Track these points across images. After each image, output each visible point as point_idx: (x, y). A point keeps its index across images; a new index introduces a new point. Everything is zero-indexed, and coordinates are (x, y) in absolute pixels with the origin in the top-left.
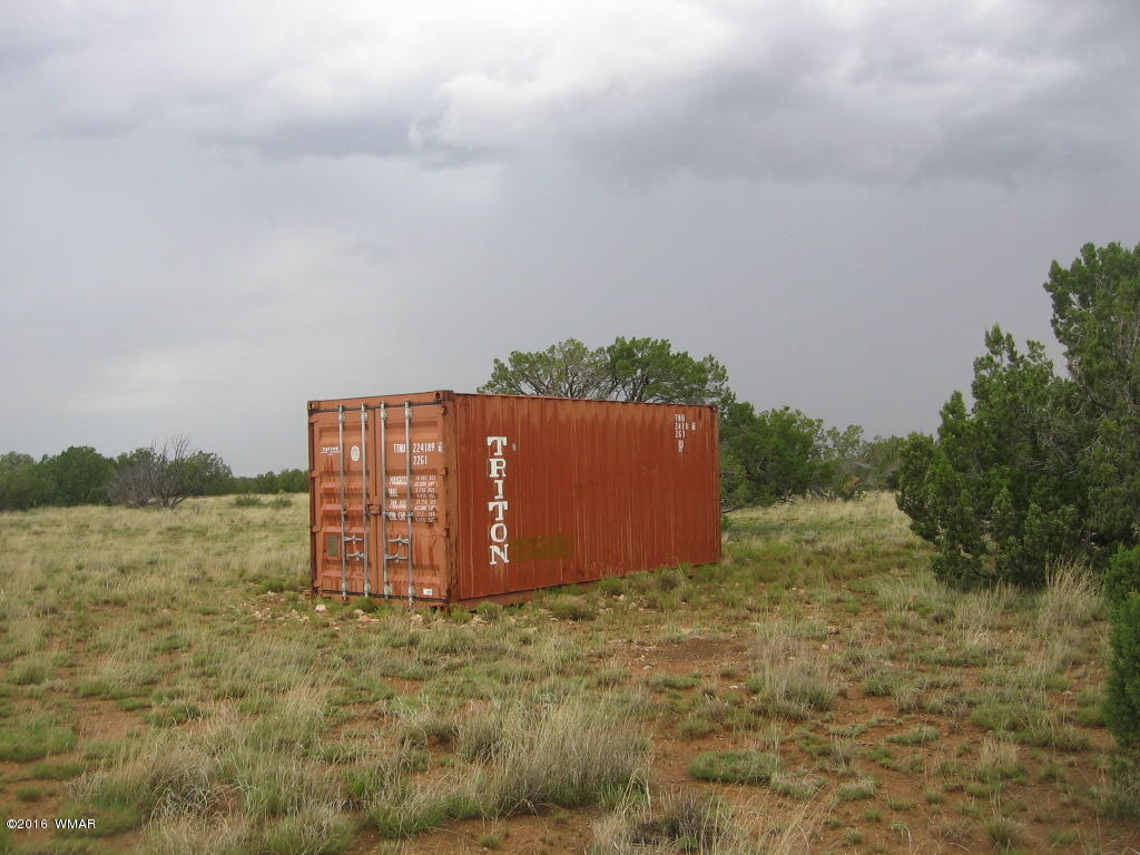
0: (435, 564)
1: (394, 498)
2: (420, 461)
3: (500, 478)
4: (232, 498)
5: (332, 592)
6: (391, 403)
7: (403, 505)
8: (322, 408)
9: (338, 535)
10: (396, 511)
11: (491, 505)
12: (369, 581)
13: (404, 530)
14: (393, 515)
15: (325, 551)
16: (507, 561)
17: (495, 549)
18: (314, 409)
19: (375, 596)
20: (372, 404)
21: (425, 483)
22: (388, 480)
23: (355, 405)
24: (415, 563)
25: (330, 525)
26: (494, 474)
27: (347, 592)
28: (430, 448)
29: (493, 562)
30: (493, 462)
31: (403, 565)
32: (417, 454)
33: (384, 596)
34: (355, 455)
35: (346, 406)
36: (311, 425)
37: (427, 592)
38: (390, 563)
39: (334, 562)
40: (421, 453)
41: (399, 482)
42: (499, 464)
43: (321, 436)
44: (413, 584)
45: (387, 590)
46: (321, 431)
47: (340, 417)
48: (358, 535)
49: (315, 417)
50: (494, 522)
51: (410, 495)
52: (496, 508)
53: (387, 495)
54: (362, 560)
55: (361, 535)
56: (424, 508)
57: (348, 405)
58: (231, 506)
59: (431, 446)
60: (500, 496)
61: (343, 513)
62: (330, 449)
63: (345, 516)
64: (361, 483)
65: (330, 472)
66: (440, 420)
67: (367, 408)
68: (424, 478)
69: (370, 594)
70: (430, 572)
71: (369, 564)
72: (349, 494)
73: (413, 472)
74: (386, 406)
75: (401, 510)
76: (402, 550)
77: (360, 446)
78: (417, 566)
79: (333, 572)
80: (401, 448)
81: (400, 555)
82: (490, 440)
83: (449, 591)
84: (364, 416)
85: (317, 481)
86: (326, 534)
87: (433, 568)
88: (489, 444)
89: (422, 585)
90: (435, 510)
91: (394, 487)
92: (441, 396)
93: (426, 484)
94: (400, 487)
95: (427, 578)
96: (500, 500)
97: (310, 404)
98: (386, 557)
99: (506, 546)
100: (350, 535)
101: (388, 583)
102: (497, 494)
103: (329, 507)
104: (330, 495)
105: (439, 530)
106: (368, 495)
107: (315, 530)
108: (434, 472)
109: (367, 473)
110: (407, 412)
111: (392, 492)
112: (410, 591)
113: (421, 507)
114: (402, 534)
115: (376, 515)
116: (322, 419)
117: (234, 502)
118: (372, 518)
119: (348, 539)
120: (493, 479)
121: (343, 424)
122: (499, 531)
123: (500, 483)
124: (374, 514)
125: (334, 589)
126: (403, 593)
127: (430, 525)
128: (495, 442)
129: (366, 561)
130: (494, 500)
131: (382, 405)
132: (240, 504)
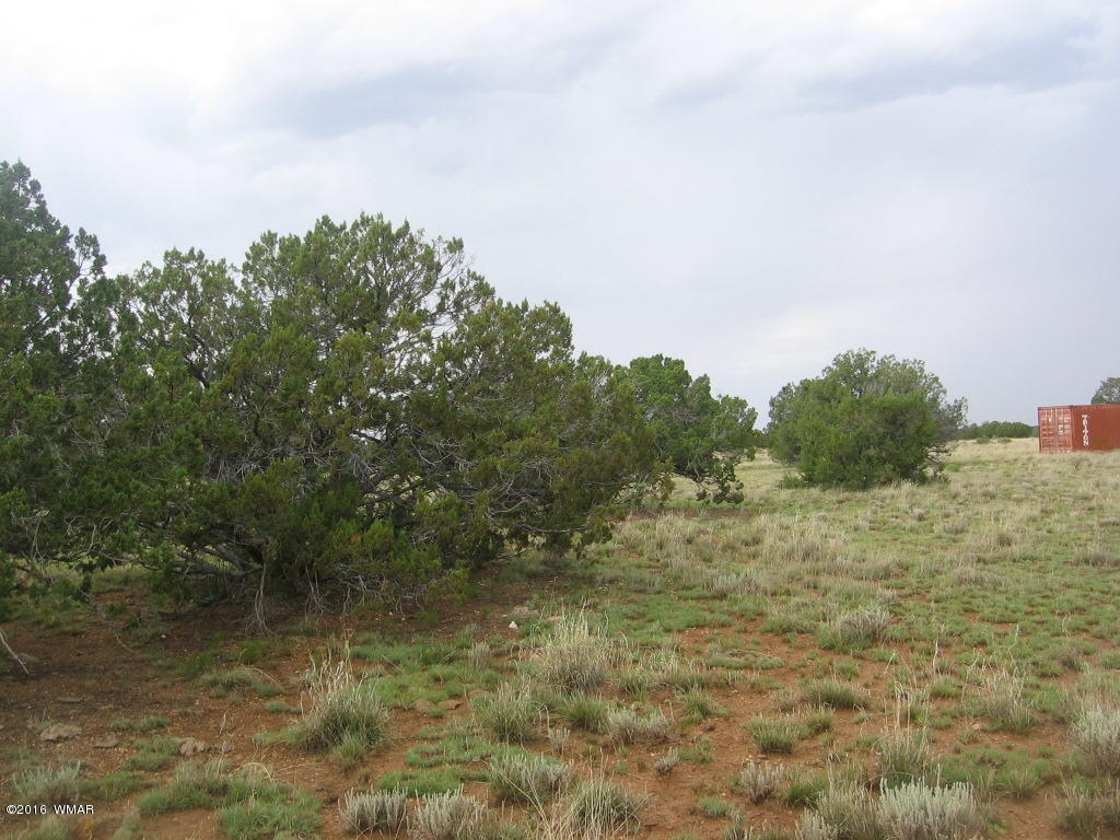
6: (1059, 408)
7: (1062, 432)
10: (1060, 433)
13: (1062, 437)
18: (1039, 409)
20: (1054, 408)
22: (1058, 426)
23: (1050, 408)
28: (1067, 418)
34: (1050, 420)
35: (1048, 409)
40: (1066, 420)
41: (1061, 426)
51: (1063, 429)
53: (1058, 429)
56: (1067, 432)
64: (1051, 427)
66: (1070, 412)
72: (1049, 430)
73: (1064, 424)
74: (1057, 409)
77: (1051, 418)
80: (1061, 418)
84: (1052, 411)
90: (1070, 432)
92: (1071, 406)
93: (1067, 426)
94: (1061, 428)
106: (1053, 430)
108: (1069, 424)
109: (1053, 424)
110: (1062, 410)
115: (1055, 434)
121: (1047, 413)
127: (1069, 436)
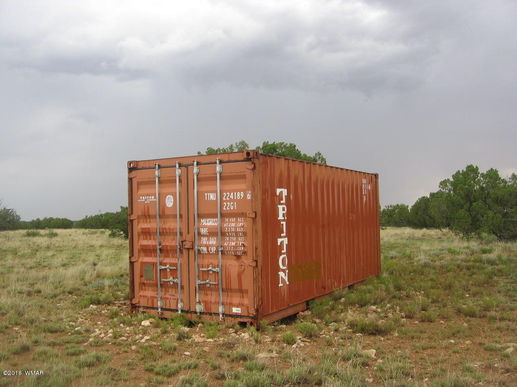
0: (244, 287)
1: (204, 236)
2: (230, 207)
3: (284, 220)
4: (24, 232)
5: (147, 308)
6: (203, 161)
7: (213, 241)
8: (140, 166)
9: (154, 264)
10: (207, 246)
11: (280, 240)
12: (182, 301)
13: (215, 262)
14: (205, 249)
15: (141, 276)
16: (288, 283)
17: (281, 274)
19: (187, 312)
20: (184, 162)
21: (233, 225)
22: (199, 221)
23: (171, 163)
24: (224, 287)
25: (146, 256)
26: (281, 217)
27: (162, 309)
29: (281, 285)
30: (280, 207)
31: (215, 288)
32: (226, 201)
33: (196, 313)
34: (169, 202)
36: (130, 180)
37: (235, 310)
38: (202, 287)
39: (150, 285)
40: (231, 200)
41: (209, 223)
42: (283, 209)
43: (138, 189)
44: (223, 304)
45: (199, 308)
46: (139, 184)
47: (157, 173)
48: (171, 265)
49: (134, 173)
50: (281, 254)
51: (220, 233)
52: (282, 243)
53: (199, 234)
54: (176, 284)
55: (175, 265)
56: (233, 244)
57: (162, 164)
58: (24, 236)
59: (239, 195)
60: (284, 235)
61: (158, 247)
62: (147, 198)
63: (160, 250)
65: (147, 216)
66: (249, 174)
67: (180, 166)
68: (233, 220)
69: (182, 311)
70: (239, 294)
71: (182, 287)
72: (163, 233)
73: (223, 216)
74: (198, 164)
75: (212, 246)
76: (212, 277)
77: (174, 195)
78: (227, 290)
79: (149, 293)
80: (212, 197)
81: (211, 281)
82: (278, 191)
83: (257, 310)
84: (178, 172)
85: (135, 223)
86: (142, 263)
87: (241, 291)
88: (278, 194)
89: (232, 305)
90: (244, 245)
91: (205, 227)
92: (251, 154)
94: (209, 228)
95: (236, 300)
96: (284, 237)
97: (130, 163)
98: (198, 282)
99: (287, 271)
100: (165, 264)
101: (199, 302)
102: (283, 233)
103: (145, 242)
104: (146, 233)
105: (248, 261)
106: (181, 234)
107: (133, 260)
108: (243, 215)
109: (181, 216)
110: (218, 168)
111: (204, 231)
112: (221, 309)
113: (230, 243)
114: (213, 264)
115: (188, 249)
116: (139, 175)
117: (26, 234)
118: (185, 252)
119: (163, 267)
120: (280, 221)
121: (159, 178)
122: (283, 260)
123: (284, 223)
124: (187, 248)
125: (150, 305)
126: (213, 311)
127: (238, 257)
128: (281, 192)
129: (179, 284)
130: (281, 237)
131: (195, 163)
132: (29, 235)
